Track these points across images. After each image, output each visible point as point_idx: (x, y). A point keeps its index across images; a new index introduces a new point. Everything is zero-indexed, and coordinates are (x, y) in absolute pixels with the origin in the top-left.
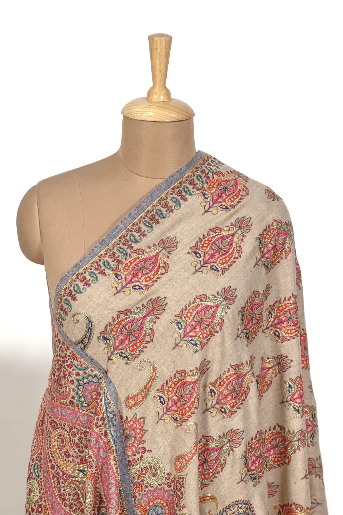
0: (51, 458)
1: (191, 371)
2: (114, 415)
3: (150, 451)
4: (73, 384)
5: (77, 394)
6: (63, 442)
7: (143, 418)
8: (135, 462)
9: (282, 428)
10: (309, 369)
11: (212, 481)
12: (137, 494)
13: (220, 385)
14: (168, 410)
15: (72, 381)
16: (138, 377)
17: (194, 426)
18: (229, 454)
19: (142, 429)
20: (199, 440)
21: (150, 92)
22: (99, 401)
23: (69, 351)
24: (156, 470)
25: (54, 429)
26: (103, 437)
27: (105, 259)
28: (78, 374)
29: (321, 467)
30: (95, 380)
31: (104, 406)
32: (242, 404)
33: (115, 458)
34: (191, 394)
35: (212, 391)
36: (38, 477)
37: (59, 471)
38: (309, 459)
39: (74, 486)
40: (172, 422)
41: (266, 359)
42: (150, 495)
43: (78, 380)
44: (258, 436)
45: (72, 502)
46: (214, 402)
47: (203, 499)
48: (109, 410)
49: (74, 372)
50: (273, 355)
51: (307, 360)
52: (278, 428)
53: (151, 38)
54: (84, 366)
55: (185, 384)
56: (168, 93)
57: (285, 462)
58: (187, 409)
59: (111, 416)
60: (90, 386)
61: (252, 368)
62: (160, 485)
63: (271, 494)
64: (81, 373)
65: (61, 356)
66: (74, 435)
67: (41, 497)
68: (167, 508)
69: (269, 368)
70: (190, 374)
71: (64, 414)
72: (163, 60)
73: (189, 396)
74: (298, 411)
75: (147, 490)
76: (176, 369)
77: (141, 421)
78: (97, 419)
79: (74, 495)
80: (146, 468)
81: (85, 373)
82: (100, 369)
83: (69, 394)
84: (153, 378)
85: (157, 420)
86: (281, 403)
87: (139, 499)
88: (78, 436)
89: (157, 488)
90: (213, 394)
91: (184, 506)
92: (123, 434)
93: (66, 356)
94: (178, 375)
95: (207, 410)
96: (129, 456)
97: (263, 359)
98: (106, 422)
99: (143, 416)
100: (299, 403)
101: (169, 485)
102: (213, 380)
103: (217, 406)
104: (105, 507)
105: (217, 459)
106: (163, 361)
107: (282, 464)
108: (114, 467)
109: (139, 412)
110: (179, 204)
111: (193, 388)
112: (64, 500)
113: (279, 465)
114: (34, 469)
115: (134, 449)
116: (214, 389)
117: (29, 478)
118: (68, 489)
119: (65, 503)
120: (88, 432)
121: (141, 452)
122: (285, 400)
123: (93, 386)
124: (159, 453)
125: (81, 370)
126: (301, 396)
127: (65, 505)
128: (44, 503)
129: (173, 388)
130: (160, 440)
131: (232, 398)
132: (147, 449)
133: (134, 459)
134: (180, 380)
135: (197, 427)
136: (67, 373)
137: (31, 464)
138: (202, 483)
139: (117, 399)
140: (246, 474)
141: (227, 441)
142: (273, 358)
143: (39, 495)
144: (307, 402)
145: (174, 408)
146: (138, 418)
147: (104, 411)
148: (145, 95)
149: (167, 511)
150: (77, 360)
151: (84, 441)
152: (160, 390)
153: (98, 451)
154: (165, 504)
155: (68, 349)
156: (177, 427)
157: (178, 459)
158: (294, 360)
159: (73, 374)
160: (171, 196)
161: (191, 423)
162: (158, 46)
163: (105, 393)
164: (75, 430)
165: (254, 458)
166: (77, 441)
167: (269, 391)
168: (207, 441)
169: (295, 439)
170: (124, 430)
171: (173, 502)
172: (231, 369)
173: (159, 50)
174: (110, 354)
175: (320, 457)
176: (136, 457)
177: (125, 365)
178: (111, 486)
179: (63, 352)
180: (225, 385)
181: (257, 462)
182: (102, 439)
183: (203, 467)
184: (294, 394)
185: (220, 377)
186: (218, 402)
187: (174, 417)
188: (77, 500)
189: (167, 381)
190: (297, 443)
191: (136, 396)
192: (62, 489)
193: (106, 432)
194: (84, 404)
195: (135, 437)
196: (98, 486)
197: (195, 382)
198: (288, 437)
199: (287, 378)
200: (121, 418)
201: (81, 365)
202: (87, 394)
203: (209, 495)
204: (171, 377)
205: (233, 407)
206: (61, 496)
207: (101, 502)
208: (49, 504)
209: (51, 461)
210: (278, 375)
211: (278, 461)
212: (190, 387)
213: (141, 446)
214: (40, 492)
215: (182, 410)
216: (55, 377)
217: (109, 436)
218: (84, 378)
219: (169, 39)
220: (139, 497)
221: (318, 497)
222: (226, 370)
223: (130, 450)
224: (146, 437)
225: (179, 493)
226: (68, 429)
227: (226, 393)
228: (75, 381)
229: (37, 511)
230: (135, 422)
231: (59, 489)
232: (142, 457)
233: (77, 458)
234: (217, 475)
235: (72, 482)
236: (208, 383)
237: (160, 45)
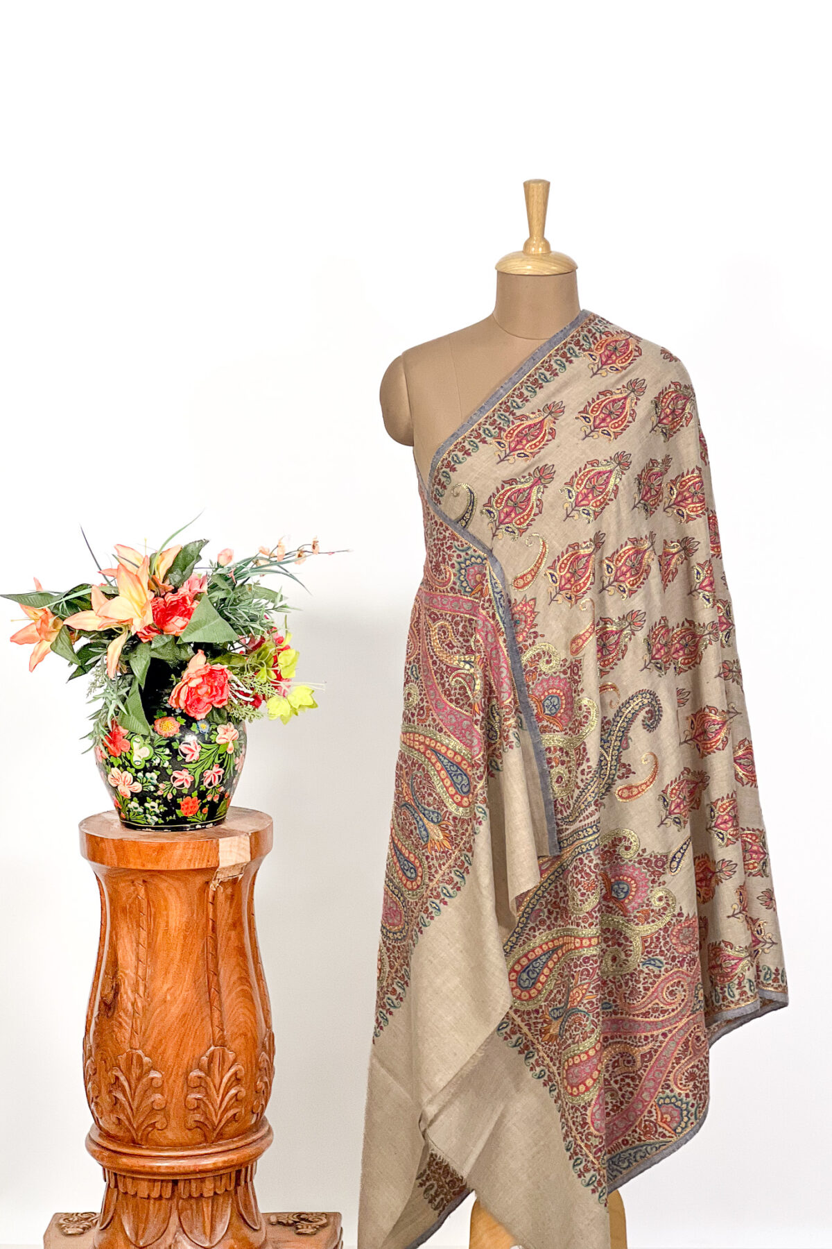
0: (432, 654)
1: (585, 543)
2: (502, 595)
3: (543, 636)
4: (454, 568)
5: (459, 579)
6: (445, 634)
7: (534, 599)
8: (527, 649)
9: (691, 623)
10: (721, 558)
11: (612, 668)
12: (530, 683)
13: (617, 560)
14: (560, 590)
15: (453, 564)
16: (526, 554)
17: (591, 603)
18: (630, 639)
19: (532, 612)
20: (596, 623)
21: (527, 245)
22: (484, 582)
23: (448, 532)
24: (550, 656)
25: (434, 620)
26: (491, 620)
27: (485, 427)
28: (459, 556)
29: (739, 671)
30: (479, 560)
31: (490, 586)
32: (642, 583)
33: (505, 641)
34: (586, 568)
35: (608, 566)
36: (417, 679)
37: (442, 666)
38: (725, 662)
39: (460, 679)
40: (566, 602)
41: (669, 542)
42: (544, 684)
43: (459, 563)
44: (662, 622)
45: (459, 696)
46: (612, 579)
47: (603, 688)
48: (495, 590)
49: (455, 554)
50: (677, 538)
51: (719, 547)
52: (687, 625)
53: (527, 186)
54: (465, 546)
55: (578, 558)
56: (547, 245)
57: (696, 663)
58: (582, 585)
59: (498, 596)
60: (473, 568)
61: (652, 544)
62: (555, 673)
63: (681, 703)
64: (463, 554)
65: (438, 539)
66: (457, 624)
67: (422, 700)
68: (563, 698)
69: (674, 554)
70: (584, 546)
71: (445, 602)
72: (541, 207)
73: (583, 570)
74: (708, 600)
75: (541, 678)
76: (569, 543)
77: (532, 603)
78: (484, 601)
79: (460, 688)
80: (538, 654)
81: (467, 554)
82: (484, 548)
83: (450, 579)
84: (543, 554)
85: (549, 600)
86: (689, 594)
87: (532, 689)
88: (462, 624)
89: (552, 676)
90: (610, 570)
91: (582, 690)
92: (513, 619)
93: (445, 537)
94: (570, 549)
95: (604, 589)
96: (519, 643)
97: (665, 542)
98: (494, 603)
99: (533, 597)
100: (709, 591)
101: (565, 672)
102: (609, 555)
103: (615, 584)
104: (496, 697)
105: (617, 643)
106: (553, 534)
107: (693, 665)
108: (505, 650)
109: (528, 592)
110: (564, 367)
111: (587, 561)
112: (450, 695)
113: (689, 668)
114: (412, 672)
115: (524, 634)
116: (611, 564)
117: (407, 682)
118: (453, 683)
119: (451, 699)
120: (473, 620)
121: (532, 636)
122: (693, 589)
123: (476, 568)
124: (553, 637)
125: (462, 551)
126: (711, 584)
127: (451, 701)
128: (425, 704)
129: (566, 565)
130: (553, 623)
131: (632, 576)
132: (540, 633)
133: (525, 646)
134: (573, 555)
135: (593, 604)
136: (446, 556)
137: (408, 666)
138: (601, 670)
139: (504, 580)
140: (650, 662)
141: (627, 624)
142: (678, 541)
143: (420, 697)
144: (720, 596)
145: (568, 586)
146: (528, 599)
147: (491, 592)
148: (521, 248)
149: (564, 702)
150: (457, 540)
151: (469, 629)
152: (552, 567)
153: (486, 635)
154: (561, 694)
155: (447, 529)
156: (572, 606)
157: (574, 641)
158: (702, 542)
159: (453, 556)
160: (555, 358)
161: (586, 600)
162: (535, 193)
163: (490, 573)
164: (459, 618)
165: (659, 646)
166: (461, 630)
167: (675, 581)
168: (606, 623)
169: (706, 632)
170: (513, 615)
171: (570, 689)
172: (629, 543)
173: (536, 197)
174: (494, 529)
175: (737, 662)
176: (527, 643)
177: (511, 542)
178: (502, 669)
179: (441, 533)
180: (623, 560)
181: (662, 651)
182: (489, 622)
183: (602, 653)
184: (703, 581)
185: (617, 551)
186: (616, 580)
187: (568, 596)
188: (464, 694)
189: (558, 557)
190: (708, 636)
191: (524, 575)
192: (447, 684)
193: (494, 614)
194: (467, 589)
195: (526, 622)
196: (487, 673)
197: (590, 555)
198: (699, 631)
199: (694, 563)
200: (509, 601)
201: (462, 545)
202: (470, 578)
203: (610, 683)
204: (563, 553)
205: (633, 585)
206: (445, 691)
207: (491, 692)
208: (432, 704)
209: (432, 657)
210: (685, 561)
211: (689, 663)
212: (584, 560)
213: (532, 630)
214: (420, 694)
215: (576, 586)
216: (433, 564)
217: (498, 617)
218: (466, 560)
219: (547, 185)
220: (532, 686)
221: (736, 704)
222: (624, 543)
223: (521, 637)
224: (538, 620)
225: (576, 677)
226: (450, 619)
227: (624, 569)
228: (456, 564)
229: (418, 715)
230: (525, 605)
231: (443, 685)
232: (534, 642)
233: (462, 648)
234: (618, 662)
235: (458, 675)
236: (604, 558)
237: (537, 192)
